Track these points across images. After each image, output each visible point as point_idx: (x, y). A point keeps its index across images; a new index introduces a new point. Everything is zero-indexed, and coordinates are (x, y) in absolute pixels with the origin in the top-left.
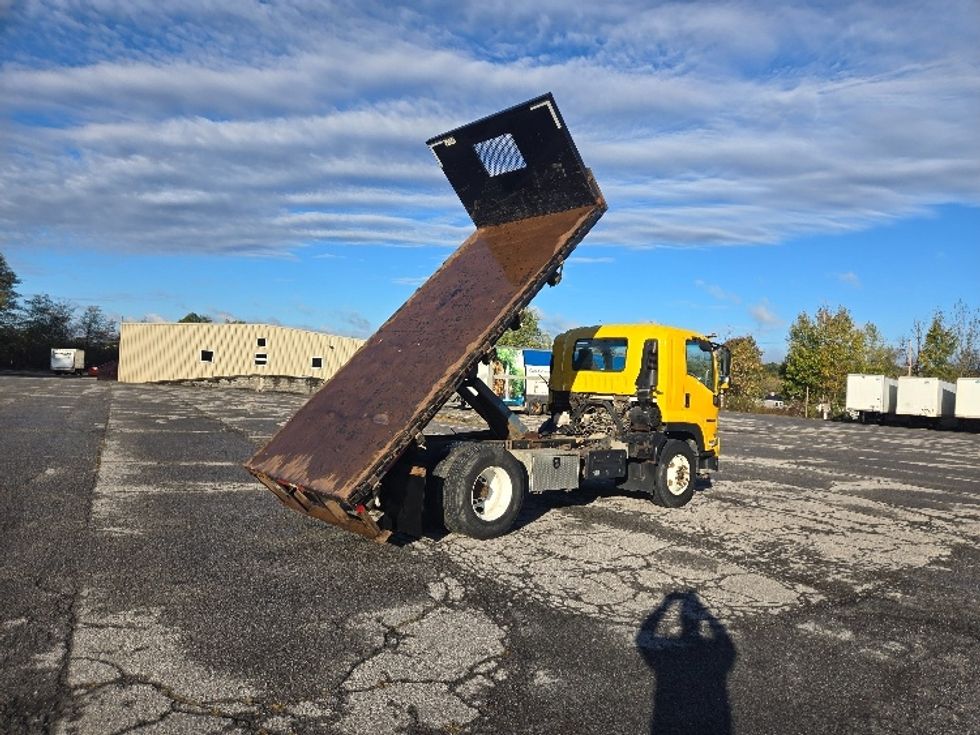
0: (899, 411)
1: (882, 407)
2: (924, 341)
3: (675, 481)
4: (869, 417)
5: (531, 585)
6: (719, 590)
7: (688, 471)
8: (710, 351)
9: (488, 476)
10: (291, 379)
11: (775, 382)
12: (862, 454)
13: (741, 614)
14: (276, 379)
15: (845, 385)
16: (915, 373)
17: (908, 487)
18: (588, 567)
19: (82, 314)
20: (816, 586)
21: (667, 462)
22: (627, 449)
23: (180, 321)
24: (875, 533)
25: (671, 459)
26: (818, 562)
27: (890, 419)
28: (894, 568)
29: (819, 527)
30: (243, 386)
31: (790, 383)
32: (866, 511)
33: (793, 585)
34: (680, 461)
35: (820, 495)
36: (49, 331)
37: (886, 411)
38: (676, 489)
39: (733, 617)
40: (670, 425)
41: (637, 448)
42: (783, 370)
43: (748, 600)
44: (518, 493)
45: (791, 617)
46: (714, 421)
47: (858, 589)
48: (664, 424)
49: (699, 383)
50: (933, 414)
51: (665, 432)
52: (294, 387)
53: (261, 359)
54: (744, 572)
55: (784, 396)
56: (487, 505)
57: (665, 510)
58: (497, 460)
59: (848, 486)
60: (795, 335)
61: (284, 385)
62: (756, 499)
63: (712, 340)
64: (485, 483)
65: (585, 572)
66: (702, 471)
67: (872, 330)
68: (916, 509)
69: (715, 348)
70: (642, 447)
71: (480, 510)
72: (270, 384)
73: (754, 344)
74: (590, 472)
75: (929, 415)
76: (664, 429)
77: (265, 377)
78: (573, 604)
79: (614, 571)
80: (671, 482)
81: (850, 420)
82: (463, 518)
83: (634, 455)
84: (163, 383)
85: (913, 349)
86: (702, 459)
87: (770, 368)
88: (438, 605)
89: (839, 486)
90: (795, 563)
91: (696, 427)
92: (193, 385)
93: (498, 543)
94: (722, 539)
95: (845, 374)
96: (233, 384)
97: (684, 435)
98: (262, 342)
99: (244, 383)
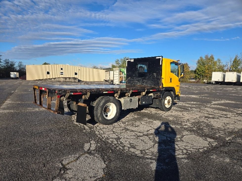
0: (226, 81)
1: (221, 80)
2: (232, 62)
3: (167, 104)
4: (217, 83)
5: (119, 143)
6: (182, 142)
7: (171, 101)
8: (178, 65)
9: (109, 105)
10: (70, 78)
11: (193, 75)
12: (218, 93)
13: (190, 152)
14: (66, 78)
15: (212, 75)
16: (230, 71)
17: (233, 102)
18: (139, 134)
19: (18, 64)
20: (213, 138)
21: (165, 98)
22: (153, 95)
23: (43, 64)
24: (227, 117)
25: (166, 98)
26: (212, 129)
27: (223, 83)
28: (236, 130)
29: (211, 116)
30: (58, 80)
31: (197, 75)
32: (223, 110)
33: (206, 139)
34: (168, 98)
35: (209, 106)
36: (10, 68)
37: (222, 81)
38: (167, 106)
39: (187, 154)
40: (166, 88)
41: (156, 95)
42: (195, 71)
43: (192, 146)
44: (118, 110)
45: (207, 152)
46: (179, 86)
47: (227, 139)
48: (164, 87)
49: (174, 75)
50: (235, 82)
51: (164, 90)
52: (71, 80)
53: (62, 73)
54: (189, 134)
55: (196, 78)
56: (109, 114)
57: (164, 112)
58: (111, 101)
59: (216, 102)
60: (198, 62)
61: (68, 80)
62: (191, 108)
63: (178, 62)
64: (108, 108)
65: (138, 136)
66: (175, 101)
67: (219, 60)
68: (237, 109)
69: (179, 64)
70: (157, 94)
71: (107, 116)
72: (64, 79)
73: (188, 65)
74: (142, 103)
75: (233, 82)
76: (164, 89)
77: (63, 78)
78: (132, 150)
79: (147, 135)
80: (166, 104)
81: (212, 84)
82: (100, 119)
83: (155, 97)
84: (36, 80)
85: (229, 65)
86: (175, 97)
87: (192, 71)
88: (85, 152)
89: (214, 103)
90: (205, 130)
91: (173, 88)
92: (45, 80)
93: (111, 127)
94: (181, 122)
95: (212, 72)
96: (55, 80)
97: (170, 90)
98: (62, 69)
99: (58, 79)
